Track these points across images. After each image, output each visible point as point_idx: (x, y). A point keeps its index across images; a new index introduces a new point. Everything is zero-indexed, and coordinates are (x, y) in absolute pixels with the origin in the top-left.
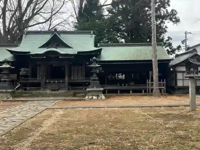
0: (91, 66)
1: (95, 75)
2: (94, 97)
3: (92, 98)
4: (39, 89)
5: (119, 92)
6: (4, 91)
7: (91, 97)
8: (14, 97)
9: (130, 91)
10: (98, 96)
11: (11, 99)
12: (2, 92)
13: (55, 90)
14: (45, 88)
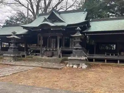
0: (74, 35)
1: (78, 45)
2: (75, 66)
3: (73, 67)
4: (39, 55)
5: (106, 61)
6: (9, 55)
9: (117, 61)
10: (78, 65)
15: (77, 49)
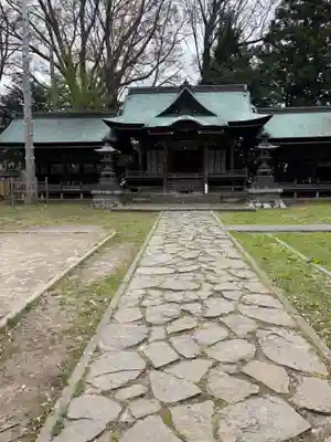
0: (259, 147)
1: (264, 165)
2: (267, 206)
3: (262, 207)
7: (259, 205)
8: (124, 203)
10: (272, 203)
11: (120, 206)
12: (105, 194)
13: (187, 192)
14: (170, 188)
15: (265, 173)
